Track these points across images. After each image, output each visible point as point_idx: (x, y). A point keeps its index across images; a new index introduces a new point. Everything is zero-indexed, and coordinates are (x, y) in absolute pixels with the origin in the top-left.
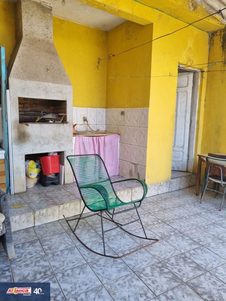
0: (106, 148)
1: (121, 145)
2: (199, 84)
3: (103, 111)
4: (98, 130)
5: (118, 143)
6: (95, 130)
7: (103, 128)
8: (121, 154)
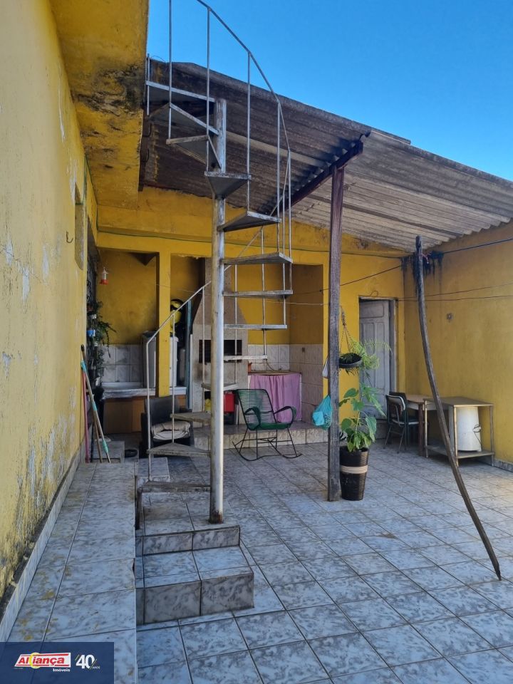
0: (285, 388)
1: (303, 386)
2: (395, 314)
3: (286, 348)
4: (280, 369)
5: (299, 382)
6: (276, 369)
7: (286, 367)
8: (303, 396)
